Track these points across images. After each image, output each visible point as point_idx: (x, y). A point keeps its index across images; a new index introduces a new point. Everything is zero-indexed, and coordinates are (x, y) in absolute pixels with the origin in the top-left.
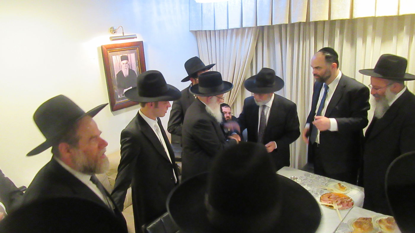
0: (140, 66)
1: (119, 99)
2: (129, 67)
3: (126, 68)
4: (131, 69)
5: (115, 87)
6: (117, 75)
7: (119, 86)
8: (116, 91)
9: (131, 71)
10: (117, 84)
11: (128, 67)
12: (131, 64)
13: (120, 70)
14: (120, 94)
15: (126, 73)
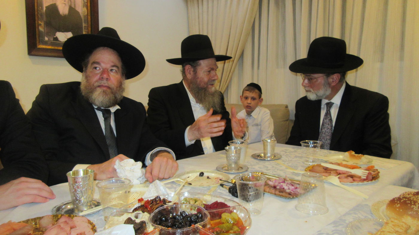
0: (89, 8)
1: (46, 43)
2: (71, 4)
3: (65, 4)
4: (73, 6)
5: (40, 22)
6: (46, 7)
7: (48, 24)
8: (41, 29)
9: (72, 10)
10: (45, 20)
11: (68, 3)
12: (75, 2)
13: (54, 3)
14: (48, 34)
15: (63, 10)
